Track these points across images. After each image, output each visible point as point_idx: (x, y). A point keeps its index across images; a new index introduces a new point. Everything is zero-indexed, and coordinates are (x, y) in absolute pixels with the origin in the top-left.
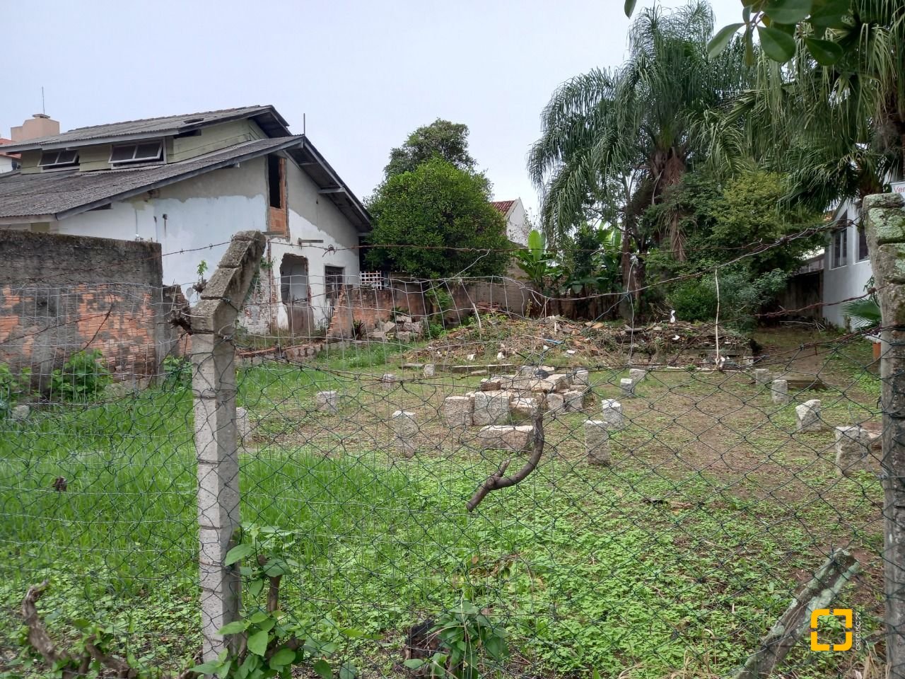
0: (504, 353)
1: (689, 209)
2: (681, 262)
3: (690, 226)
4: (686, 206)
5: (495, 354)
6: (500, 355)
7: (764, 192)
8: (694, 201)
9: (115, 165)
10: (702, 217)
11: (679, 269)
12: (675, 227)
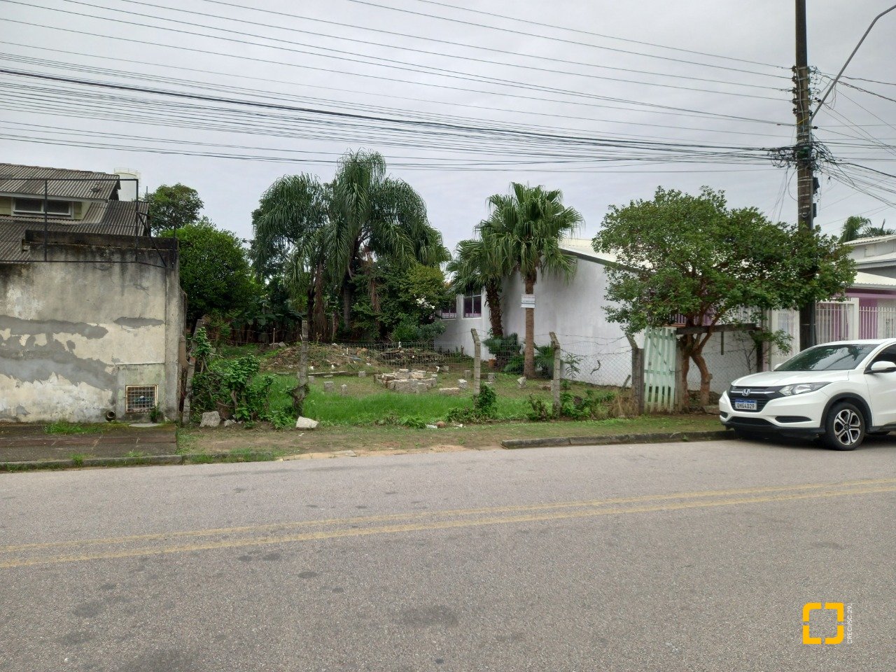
0: (335, 365)
1: (382, 281)
2: (378, 312)
3: (384, 291)
4: (381, 279)
5: (328, 365)
6: (333, 366)
7: (429, 278)
8: (386, 276)
9: (15, 213)
10: (391, 287)
11: (377, 316)
12: (373, 290)
